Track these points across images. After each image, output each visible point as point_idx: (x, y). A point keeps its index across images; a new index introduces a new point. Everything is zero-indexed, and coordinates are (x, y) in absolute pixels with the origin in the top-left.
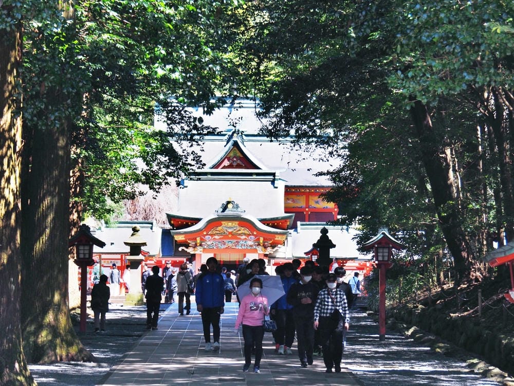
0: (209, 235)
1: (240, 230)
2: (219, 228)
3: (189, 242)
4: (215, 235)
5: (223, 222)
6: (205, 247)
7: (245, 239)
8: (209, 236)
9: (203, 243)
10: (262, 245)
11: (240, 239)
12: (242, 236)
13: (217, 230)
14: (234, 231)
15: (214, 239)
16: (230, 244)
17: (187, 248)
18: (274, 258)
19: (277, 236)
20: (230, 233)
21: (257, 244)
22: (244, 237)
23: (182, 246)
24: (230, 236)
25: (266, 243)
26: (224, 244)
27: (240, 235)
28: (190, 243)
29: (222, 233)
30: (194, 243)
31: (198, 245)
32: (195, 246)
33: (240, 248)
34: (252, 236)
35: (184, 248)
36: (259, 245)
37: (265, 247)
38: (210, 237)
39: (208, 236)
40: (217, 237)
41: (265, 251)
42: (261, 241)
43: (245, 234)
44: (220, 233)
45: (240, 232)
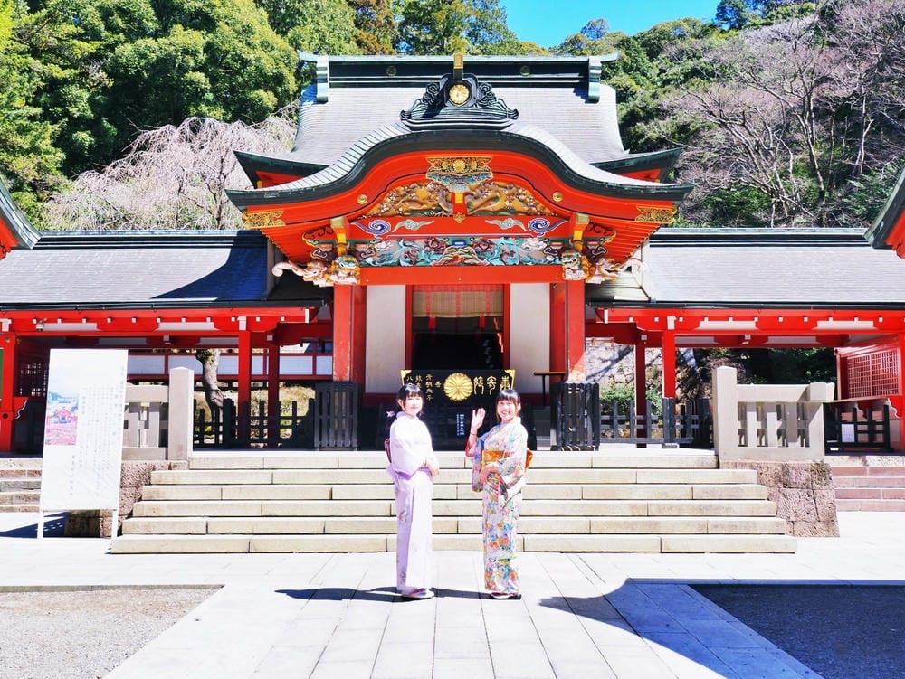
0: (383, 217)
1: (495, 199)
2: (421, 192)
3: (310, 243)
4: (403, 216)
5: (432, 158)
6: (369, 260)
7: (516, 229)
8: (383, 222)
9: (361, 248)
10: (580, 247)
11: (496, 229)
12: (503, 218)
13: (410, 201)
14: (475, 203)
15: (402, 230)
16: (460, 252)
17: (303, 266)
18: (610, 302)
19: (642, 207)
20: (461, 209)
21: (557, 246)
22: (510, 223)
23: (285, 260)
24: (459, 219)
25: (592, 245)
26: (439, 251)
27: (495, 214)
28: (311, 249)
29: (429, 210)
30: (326, 248)
31: (340, 250)
32: (329, 260)
33: (497, 262)
34: (541, 221)
35: (289, 266)
36: (566, 248)
37: (592, 258)
38: (387, 225)
39: (378, 222)
40: (410, 224)
41: (591, 274)
42: (578, 235)
43: (513, 213)
44: (422, 211)
45: (495, 206)
